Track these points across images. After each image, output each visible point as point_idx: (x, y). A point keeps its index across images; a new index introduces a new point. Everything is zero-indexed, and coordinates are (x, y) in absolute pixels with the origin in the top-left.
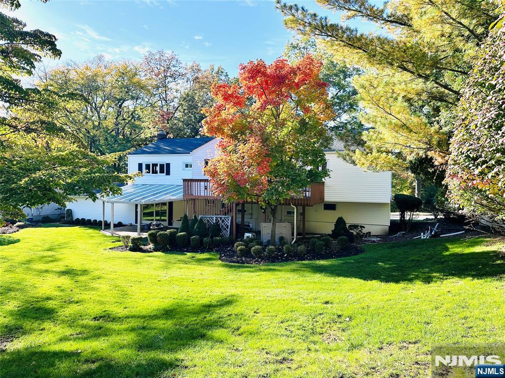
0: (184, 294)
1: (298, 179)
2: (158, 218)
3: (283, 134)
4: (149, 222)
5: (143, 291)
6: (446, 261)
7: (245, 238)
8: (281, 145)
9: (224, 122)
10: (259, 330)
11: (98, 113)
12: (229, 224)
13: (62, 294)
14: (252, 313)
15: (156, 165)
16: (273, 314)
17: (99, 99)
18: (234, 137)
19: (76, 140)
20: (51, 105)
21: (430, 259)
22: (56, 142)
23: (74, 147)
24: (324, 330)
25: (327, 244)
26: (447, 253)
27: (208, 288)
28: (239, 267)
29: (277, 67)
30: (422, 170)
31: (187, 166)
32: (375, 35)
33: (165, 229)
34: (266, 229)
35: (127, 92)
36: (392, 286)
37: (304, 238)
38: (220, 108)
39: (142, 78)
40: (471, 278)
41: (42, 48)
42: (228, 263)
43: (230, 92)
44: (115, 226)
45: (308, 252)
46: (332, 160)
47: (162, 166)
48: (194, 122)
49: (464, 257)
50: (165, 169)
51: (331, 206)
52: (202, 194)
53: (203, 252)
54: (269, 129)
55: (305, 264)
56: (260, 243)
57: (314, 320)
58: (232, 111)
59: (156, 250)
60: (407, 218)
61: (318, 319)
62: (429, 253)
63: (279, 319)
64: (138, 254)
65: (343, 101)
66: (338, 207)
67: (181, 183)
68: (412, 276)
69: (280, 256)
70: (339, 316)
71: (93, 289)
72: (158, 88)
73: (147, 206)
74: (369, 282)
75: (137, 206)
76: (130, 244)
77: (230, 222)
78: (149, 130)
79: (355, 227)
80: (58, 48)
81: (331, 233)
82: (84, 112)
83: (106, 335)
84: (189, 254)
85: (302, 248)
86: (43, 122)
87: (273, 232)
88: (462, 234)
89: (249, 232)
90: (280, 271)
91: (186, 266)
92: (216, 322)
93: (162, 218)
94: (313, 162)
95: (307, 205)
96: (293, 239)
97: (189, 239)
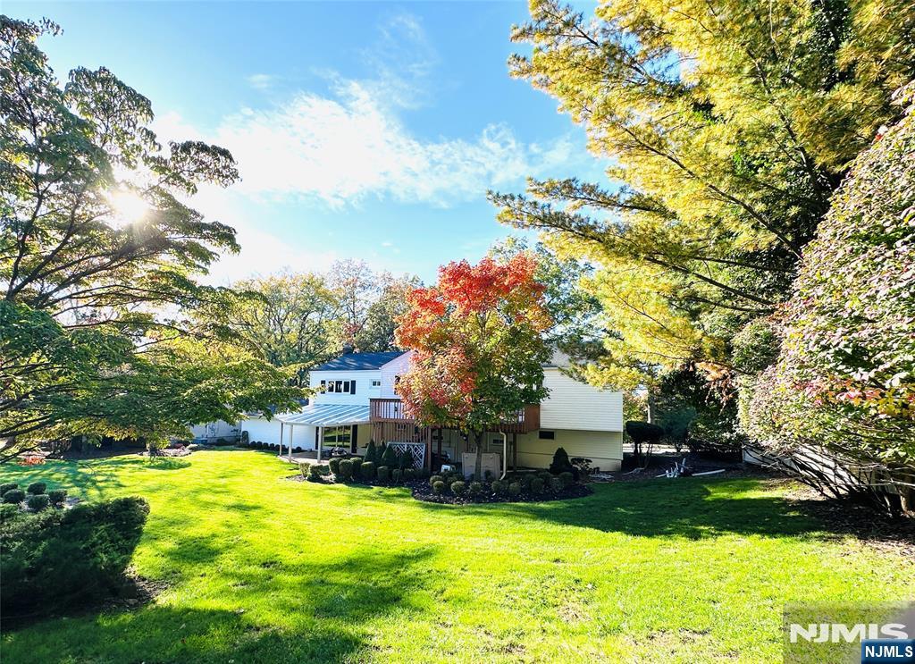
0: (370, 538)
1: (511, 399)
2: (341, 443)
3: (490, 344)
4: (331, 448)
5: (322, 532)
6: (711, 509)
7: (442, 471)
8: (487, 359)
9: (420, 331)
10: (470, 596)
11: (281, 326)
12: (423, 454)
13: (229, 530)
14: (459, 571)
15: (340, 383)
16: (486, 573)
17: (283, 312)
18: (431, 349)
19: (253, 347)
20: (225, 306)
21: (687, 505)
22: (230, 349)
23: (249, 356)
24: (559, 600)
25: (547, 483)
26: (709, 498)
27: (399, 532)
28: (437, 508)
29: (483, 268)
30: (679, 388)
31: (374, 384)
32: (611, 222)
33: (349, 456)
34: (469, 461)
35: (312, 303)
36: (643, 540)
37: (515, 473)
38: (415, 316)
39: (330, 287)
40: (759, 536)
41: (221, 244)
42: (422, 501)
43: (427, 298)
44: (293, 451)
45: (523, 490)
46: (551, 379)
47: (346, 384)
48: (383, 335)
49: (735, 504)
50: (350, 387)
51: (548, 435)
52: (392, 417)
53: (392, 486)
54: (474, 339)
55: (520, 507)
56: (462, 478)
57: (543, 584)
58: (429, 319)
59: (338, 481)
60: (644, 450)
61: (548, 583)
62: (682, 497)
63: (495, 581)
64: (318, 485)
65: (557, 311)
66: (556, 435)
67: (368, 403)
68: (669, 529)
69: (487, 495)
70: (577, 581)
71: (264, 526)
72: (346, 298)
73: (328, 430)
74: (610, 535)
75: (317, 428)
76: (309, 473)
77: (424, 451)
78: (335, 345)
79: (580, 460)
80: (237, 242)
81: (549, 467)
82: (267, 325)
83: (276, 589)
84: (376, 489)
85: (514, 486)
86: (215, 326)
87: (478, 464)
88: (722, 473)
89: (446, 464)
90: (489, 514)
91: (373, 502)
92: (412, 580)
93: (345, 444)
94: (529, 380)
95: (520, 433)
96: (502, 474)
97: (376, 470)
